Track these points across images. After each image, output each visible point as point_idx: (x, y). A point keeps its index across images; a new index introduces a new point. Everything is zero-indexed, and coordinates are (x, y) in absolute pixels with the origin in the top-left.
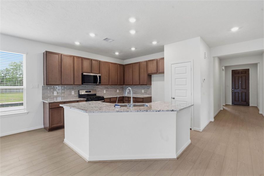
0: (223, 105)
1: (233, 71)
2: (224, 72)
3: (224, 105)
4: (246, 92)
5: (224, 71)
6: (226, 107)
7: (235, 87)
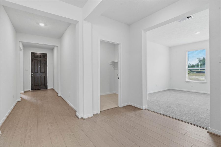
0: (21, 93)
1: (32, 53)
2: (21, 53)
3: (23, 92)
4: (44, 76)
5: (22, 51)
6: (24, 94)
7: (34, 71)
